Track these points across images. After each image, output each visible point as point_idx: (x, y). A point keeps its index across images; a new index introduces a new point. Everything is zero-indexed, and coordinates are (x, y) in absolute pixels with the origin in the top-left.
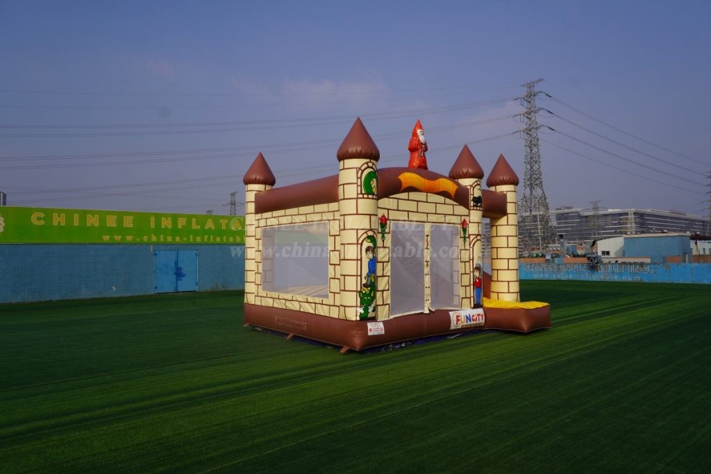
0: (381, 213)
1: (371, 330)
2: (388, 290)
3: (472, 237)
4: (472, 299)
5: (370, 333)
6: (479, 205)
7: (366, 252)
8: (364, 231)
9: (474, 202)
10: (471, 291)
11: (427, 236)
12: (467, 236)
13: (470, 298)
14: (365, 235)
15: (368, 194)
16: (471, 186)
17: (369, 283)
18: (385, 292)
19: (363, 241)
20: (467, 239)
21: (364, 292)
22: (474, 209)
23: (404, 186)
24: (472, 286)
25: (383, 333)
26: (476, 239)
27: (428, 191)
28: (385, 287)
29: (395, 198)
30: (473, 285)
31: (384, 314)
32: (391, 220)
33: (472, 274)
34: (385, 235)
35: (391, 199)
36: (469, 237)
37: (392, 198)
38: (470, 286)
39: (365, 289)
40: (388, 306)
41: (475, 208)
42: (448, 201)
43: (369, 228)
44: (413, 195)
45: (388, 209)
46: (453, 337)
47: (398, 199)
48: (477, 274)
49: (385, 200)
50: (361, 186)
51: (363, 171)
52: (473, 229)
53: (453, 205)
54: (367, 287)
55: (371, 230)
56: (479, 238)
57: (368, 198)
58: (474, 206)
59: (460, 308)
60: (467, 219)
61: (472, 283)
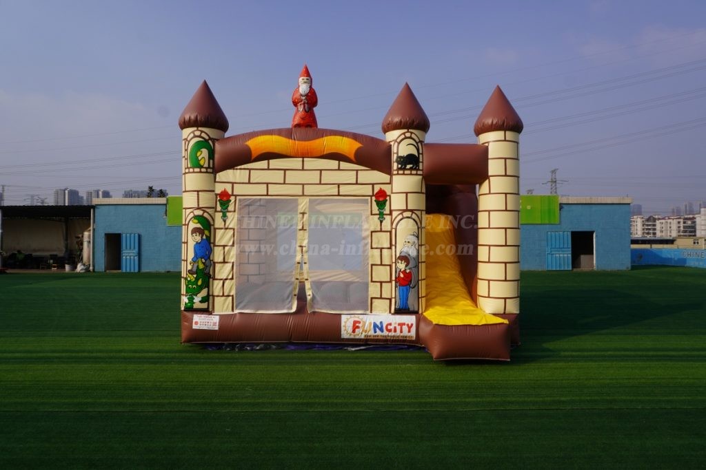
0: (219, 189)
1: (196, 323)
2: (232, 279)
3: (395, 214)
4: (393, 300)
5: (194, 327)
6: (408, 167)
7: (192, 234)
8: (191, 210)
9: (398, 163)
10: (390, 290)
11: (303, 214)
12: (387, 211)
13: (390, 300)
14: (192, 215)
15: (193, 168)
16: (396, 141)
17: (195, 269)
18: (227, 282)
19: (189, 222)
20: (388, 218)
21: (189, 279)
22: (398, 174)
23: (254, 155)
24: (394, 282)
25: (217, 328)
26: (400, 217)
27: (304, 155)
28: (228, 275)
29: (244, 169)
30: (396, 280)
31: (223, 307)
32: (236, 196)
33: (394, 265)
34: (228, 214)
35: (238, 171)
36: (391, 214)
37: (240, 169)
38: (391, 282)
39: (190, 275)
40: (231, 298)
41: (401, 172)
42: (344, 165)
43: (197, 206)
44: (274, 163)
45: (233, 183)
46: (353, 349)
47: (250, 170)
48: (402, 266)
49: (230, 172)
50: (187, 159)
51: (189, 142)
52: (397, 202)
53: (357, 171)
54: (192, 274)
55: (199, 208)
56: (406, 214)
57: (194, 172)
58: (399, 169)
59: (368, 312)
60: (387, 188)
61: (394, 278)
